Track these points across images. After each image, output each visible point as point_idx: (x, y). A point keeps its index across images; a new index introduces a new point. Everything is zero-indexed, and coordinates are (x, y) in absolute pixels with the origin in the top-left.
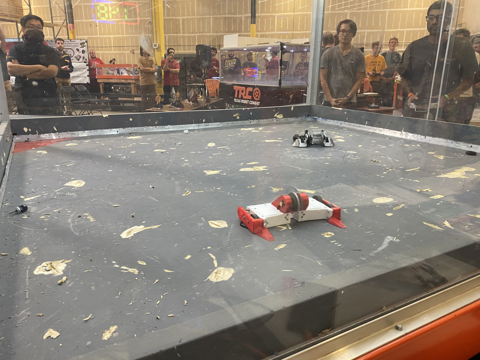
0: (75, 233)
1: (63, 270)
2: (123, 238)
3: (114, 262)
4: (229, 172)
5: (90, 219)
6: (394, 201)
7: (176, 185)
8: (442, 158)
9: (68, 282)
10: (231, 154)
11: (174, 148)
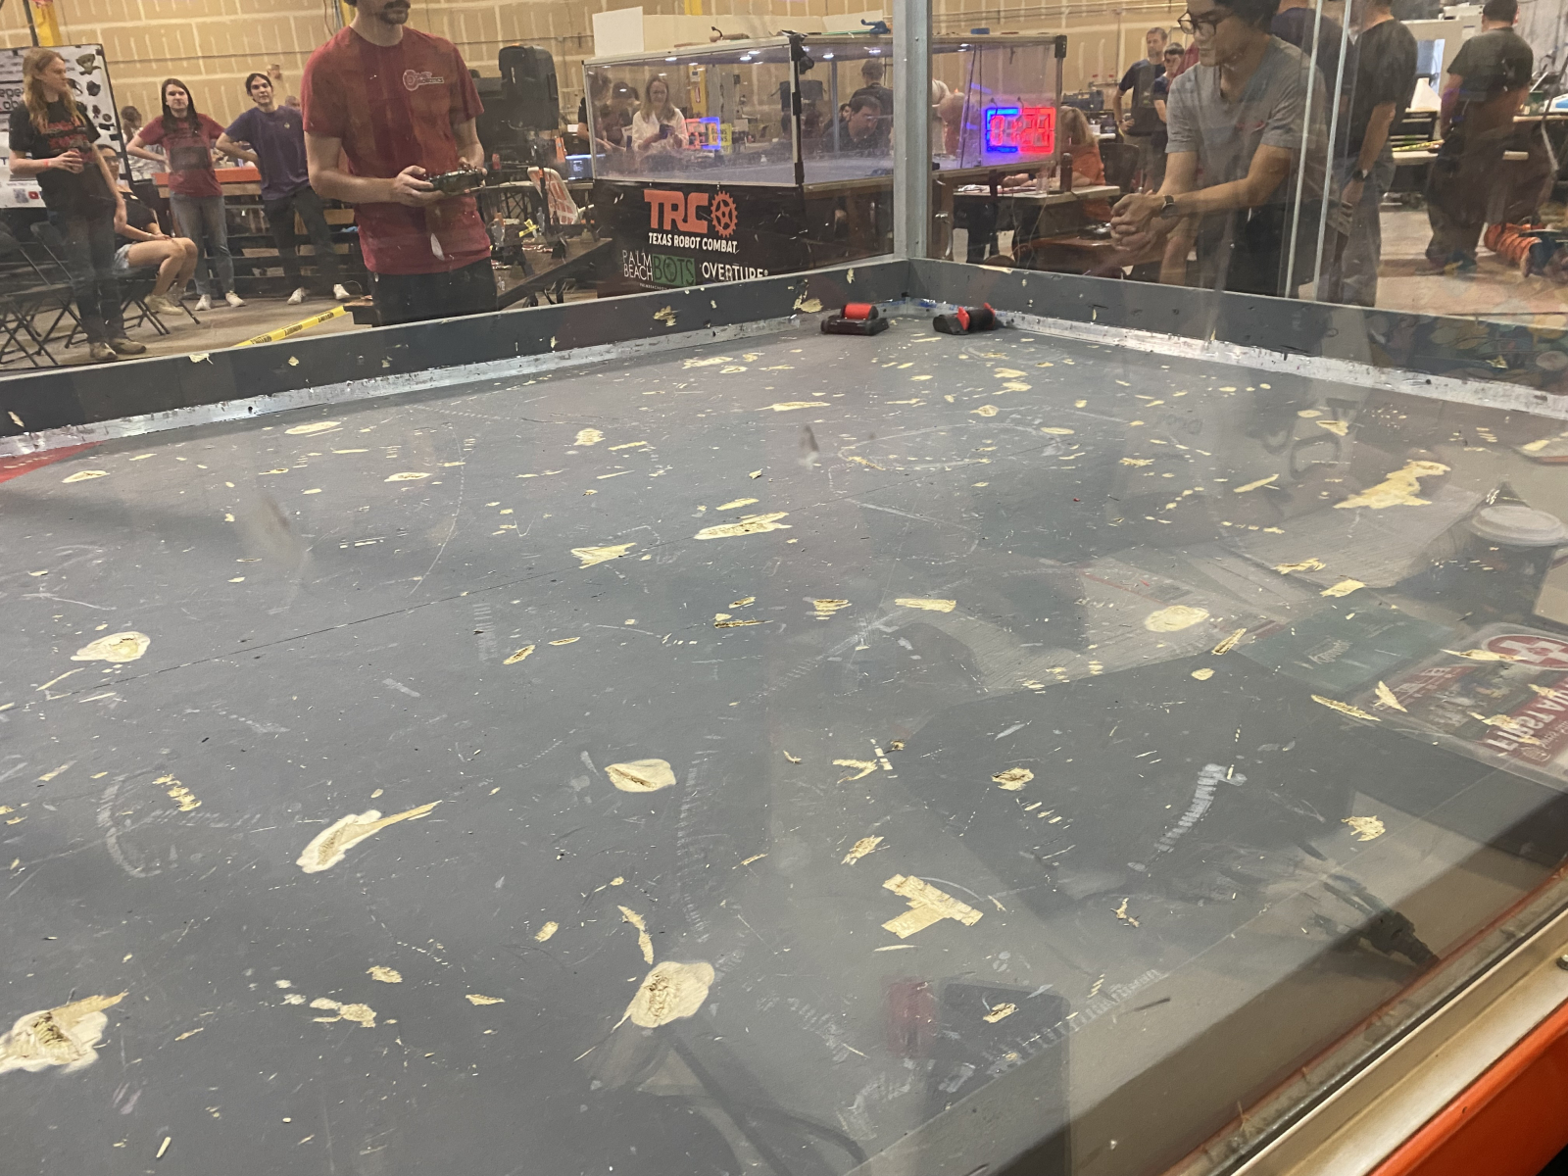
0: (127, 868)
1: (97, 1044)
2: (308, 872)
3: (283, 984)
4: (660, 549)
5: (181, 799)
6: (1210, 617)
7: (479, 622)
8: (1340, 429)
9: (121, 1096)
10: (661, 472)
11: (457, 464)
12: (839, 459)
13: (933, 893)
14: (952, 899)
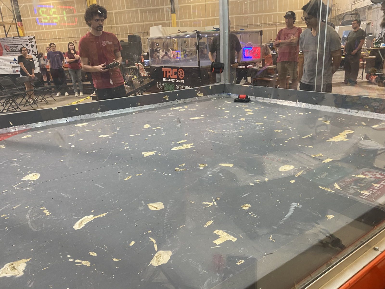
0: (33, 229)
1: (24, 270)
2: (75, 229)
3: (69, 256)
4: (163, 152)
5: (46, 213)
6: (295, 168)
7: (119, 170)
8: (328, 123)
9: (29, 283)
10: (164, 134)
11: (115, 133)
12: (207, 131)
13: (225, 234)
14: (230, 235)
